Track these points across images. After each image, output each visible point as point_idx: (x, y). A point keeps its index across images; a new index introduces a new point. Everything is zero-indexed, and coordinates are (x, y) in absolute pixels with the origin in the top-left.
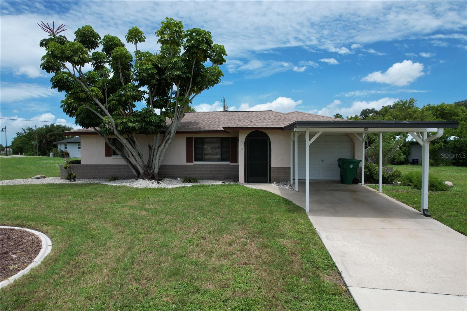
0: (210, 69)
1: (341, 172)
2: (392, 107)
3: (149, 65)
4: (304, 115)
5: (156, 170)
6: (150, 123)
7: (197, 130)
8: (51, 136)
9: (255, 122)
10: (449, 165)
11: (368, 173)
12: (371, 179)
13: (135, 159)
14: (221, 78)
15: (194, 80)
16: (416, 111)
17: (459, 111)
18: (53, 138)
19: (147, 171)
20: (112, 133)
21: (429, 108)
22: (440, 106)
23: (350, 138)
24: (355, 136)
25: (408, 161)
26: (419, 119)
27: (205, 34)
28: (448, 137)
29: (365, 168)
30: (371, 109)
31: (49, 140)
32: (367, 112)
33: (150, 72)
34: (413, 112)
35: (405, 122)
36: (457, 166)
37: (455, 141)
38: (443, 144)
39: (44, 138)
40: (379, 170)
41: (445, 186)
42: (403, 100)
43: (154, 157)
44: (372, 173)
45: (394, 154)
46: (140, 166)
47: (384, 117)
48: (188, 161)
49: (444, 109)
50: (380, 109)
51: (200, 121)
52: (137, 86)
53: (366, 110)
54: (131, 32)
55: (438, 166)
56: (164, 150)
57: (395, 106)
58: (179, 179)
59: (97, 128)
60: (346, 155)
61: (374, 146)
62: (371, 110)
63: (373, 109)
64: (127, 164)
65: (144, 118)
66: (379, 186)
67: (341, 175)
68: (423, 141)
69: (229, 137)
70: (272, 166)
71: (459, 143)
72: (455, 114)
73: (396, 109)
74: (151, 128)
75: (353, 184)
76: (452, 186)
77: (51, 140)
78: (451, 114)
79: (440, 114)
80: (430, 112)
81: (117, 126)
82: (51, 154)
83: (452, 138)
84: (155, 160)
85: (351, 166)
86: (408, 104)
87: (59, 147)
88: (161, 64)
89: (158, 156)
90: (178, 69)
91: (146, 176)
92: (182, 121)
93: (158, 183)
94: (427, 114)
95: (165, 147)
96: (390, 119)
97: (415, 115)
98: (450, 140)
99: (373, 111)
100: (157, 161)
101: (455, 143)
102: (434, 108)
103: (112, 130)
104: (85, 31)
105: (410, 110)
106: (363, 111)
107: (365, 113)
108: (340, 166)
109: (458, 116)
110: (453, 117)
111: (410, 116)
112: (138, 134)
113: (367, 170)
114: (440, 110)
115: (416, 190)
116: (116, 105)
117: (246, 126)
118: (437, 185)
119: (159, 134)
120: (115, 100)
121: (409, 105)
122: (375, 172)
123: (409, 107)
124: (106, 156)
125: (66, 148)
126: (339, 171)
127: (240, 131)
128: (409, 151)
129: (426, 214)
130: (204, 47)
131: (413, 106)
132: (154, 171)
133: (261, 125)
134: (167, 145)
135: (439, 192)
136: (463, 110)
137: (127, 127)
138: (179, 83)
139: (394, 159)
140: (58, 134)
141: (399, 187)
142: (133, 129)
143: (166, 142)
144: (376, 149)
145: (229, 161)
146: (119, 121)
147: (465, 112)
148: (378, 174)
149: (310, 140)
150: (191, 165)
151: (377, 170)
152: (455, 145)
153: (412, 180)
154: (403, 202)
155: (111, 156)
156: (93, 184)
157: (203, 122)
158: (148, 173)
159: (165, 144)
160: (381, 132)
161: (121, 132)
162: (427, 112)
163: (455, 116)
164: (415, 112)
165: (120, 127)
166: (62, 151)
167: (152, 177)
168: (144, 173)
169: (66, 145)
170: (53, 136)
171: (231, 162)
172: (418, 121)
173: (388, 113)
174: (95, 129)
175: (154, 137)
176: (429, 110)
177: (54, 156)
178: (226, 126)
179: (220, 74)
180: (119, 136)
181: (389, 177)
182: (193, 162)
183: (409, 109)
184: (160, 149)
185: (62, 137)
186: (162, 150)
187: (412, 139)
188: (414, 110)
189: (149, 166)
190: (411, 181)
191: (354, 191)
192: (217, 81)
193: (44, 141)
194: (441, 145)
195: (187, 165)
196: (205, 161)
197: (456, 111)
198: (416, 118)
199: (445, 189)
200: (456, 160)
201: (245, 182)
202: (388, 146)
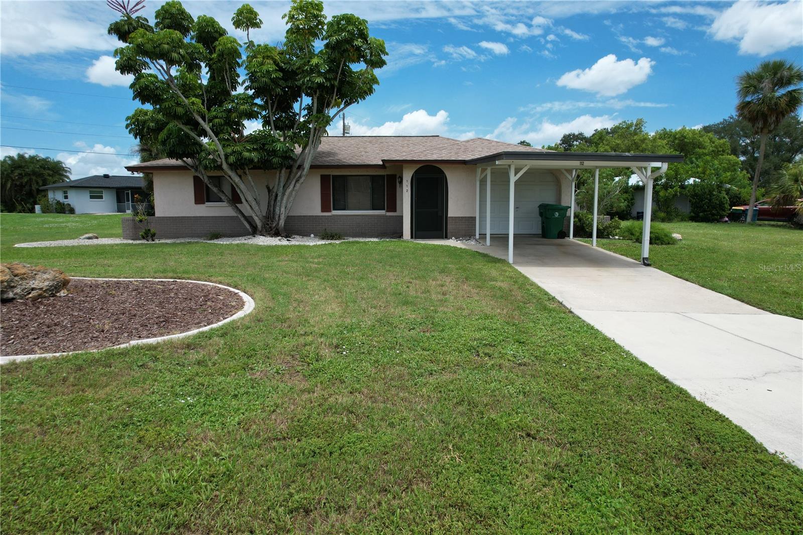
0: (361, 73)
1: (543, 223)
2: (609, 131)
3: (270, 66)
4: (491, 143)
5: (282, 223)
6: (274, 152)
7: (338, 164)
8: (21, 176)
9: (425, 153)
10: (685, 220)
11: (578, 224)
12: (583, 231)
13: (251, 206)
14: (375, 86)
15: (339, 90)
16: (645, 139)
17: (705, 140)
18: (25, 180)
19: (268, 224)
20: (220, 167)
21: (664, 135)
22: (680, 132)
23: (555, 177)
24: (563, 173)
25: (630, 216)
26: (649, 151)
27: (360, 23)
28: (686, 180)
29: (574, 218)
30: (576, 133)
31: (18, 183)
32: (571, 139)
33: (273, 76)
34: (640, 140)
35: (627, 154)
36: (696, 221)
37: (695, 185)
38: (679, 190)
39: (8, 180)
40: (593, 220)
41: (672, 238)
42: (626, 121)
43: (278, 204)
44: (584, 223)
45: (613, 200)
46: (257, 216)
47: (597, 148)
48: (323, 210)
49: (685, 137)
50: (591, 135)
51: (338, 151)
52: (251, 96)
53: (570, 135)
54: (240, 13)
55: (671, 222)
56: (294, 193)
57: (615, 130)
58: (312, 235)
59: (189, 160)
60: (550, 199)
61: (586, 189)
62: (577, 136)
63: (581, 134)
64: (236, 215)
65: (264, 145)
66: (592, 241)
67: (543, 228)
68: (646, 177)
69: (383, 174)
70: (449, 216)
71: (699, 188)
72: (701, 146)
73: (616, 136)
74: (275, 160)
75: (558, 238)
76: (681, 240)
77: (22, 183)
78: (694, 144)
79: (679, 145)
80: (665, 142)
81: (227, 157)
82: (37, 207)
83: (691, 181)
84: (280, 208)
85: (557, 214)
86: (633, 128)
87: (51, 195)
88: (284, 64)
89: (284, 201)
90: (320, 74)
91: (266, 231)
92: (319, 149)
93: (288, 240)
94: (660, 143)
95: (295, 188)
96: (606, 151)
97: (644, 145)
98: (689, 184)
99: (580, 137)
100: (283, 209)
101: (694, 188)
102: (671, 135)
103: (219, 163)
104: (174, 10)
105: (636, 137)
106: (564, 137)
107: (568, 140)
108: (541, 214)
109: (704, 148)
110: (697, 150)
111: (636, 146)
112: (251, 169)
113: (577, 220)
114: (679, 137)
115: (637, 244)
116: (222, 125)
117: (415, 159)
118: (663, 237)
119: (284, 169)
120: (220, 118)
121: (635, 129)
122: (588, 222)
123: (635, 133)
124: (196, 203)
125: (66, 197)
126: (540, 222)
127: (404, 165)
128: (632, 199)
129: (646, 263)
130: (358, 42)
131: (641, 131)
132: (278, 224)
133: (435, 157)
134: (298, 185)
135: (665, 246)
136: (711, 139)
137: (242, 158)
138: (317, 95)
139: (612, 206)
140: (34, 173)
141: (616, 242)
142: (251, 160)
143: (297, 181)
144: (587, 192)
145: (384, 209)
146: (229, 150)
147: (714, 143)
148: (591, 226)
149: (515, 175)
150: (328, 216)
151: (589, 220)
152: (695, 191)
153: (634, 232)
154: (622, 255)
155: (204, 203)
156: (190, 243)
157: (342, 153)
158: (270, 227)
159: (295, 184)
160: (597, 167)
161: (233, 166)
162: (660, 140)
163: (700, 148)
164: (643, 140)
165: (232, 159)
166: (58, 203)
167: (277, 234)
168: (264, 225)
169: (65, 192)
170: (25, 175)
171: (387, 211)
172: (647, 153)
173: (604, 142)
174: (184, 161)
175: (276, 173)
176: (664, 139)
177: (44, 212)
178: (385, 159)
179: (375, 80)
180: (230, 173)
181: (604, 229)
182: (330, 211)
183: (635, 135)
184: (289, 191)
185: (43, 178)
186: (291, 193)
187: (638, 182)
188: (642, 138)
189: (270, 217)
190: (632, 234)
191: (561, 245)
192: (371, 91)
193: (9, 185)
194: (676, 192)
195: (322, 216)
196: (348, 210)
197: (701, 139)
198: (645, 149)
199: (671, 242)
200: (695, 213)
201: (412, 237)
202: (605, 189)
